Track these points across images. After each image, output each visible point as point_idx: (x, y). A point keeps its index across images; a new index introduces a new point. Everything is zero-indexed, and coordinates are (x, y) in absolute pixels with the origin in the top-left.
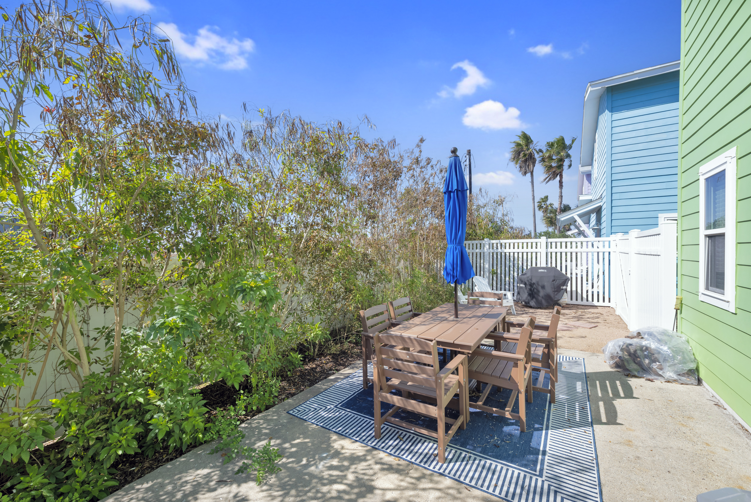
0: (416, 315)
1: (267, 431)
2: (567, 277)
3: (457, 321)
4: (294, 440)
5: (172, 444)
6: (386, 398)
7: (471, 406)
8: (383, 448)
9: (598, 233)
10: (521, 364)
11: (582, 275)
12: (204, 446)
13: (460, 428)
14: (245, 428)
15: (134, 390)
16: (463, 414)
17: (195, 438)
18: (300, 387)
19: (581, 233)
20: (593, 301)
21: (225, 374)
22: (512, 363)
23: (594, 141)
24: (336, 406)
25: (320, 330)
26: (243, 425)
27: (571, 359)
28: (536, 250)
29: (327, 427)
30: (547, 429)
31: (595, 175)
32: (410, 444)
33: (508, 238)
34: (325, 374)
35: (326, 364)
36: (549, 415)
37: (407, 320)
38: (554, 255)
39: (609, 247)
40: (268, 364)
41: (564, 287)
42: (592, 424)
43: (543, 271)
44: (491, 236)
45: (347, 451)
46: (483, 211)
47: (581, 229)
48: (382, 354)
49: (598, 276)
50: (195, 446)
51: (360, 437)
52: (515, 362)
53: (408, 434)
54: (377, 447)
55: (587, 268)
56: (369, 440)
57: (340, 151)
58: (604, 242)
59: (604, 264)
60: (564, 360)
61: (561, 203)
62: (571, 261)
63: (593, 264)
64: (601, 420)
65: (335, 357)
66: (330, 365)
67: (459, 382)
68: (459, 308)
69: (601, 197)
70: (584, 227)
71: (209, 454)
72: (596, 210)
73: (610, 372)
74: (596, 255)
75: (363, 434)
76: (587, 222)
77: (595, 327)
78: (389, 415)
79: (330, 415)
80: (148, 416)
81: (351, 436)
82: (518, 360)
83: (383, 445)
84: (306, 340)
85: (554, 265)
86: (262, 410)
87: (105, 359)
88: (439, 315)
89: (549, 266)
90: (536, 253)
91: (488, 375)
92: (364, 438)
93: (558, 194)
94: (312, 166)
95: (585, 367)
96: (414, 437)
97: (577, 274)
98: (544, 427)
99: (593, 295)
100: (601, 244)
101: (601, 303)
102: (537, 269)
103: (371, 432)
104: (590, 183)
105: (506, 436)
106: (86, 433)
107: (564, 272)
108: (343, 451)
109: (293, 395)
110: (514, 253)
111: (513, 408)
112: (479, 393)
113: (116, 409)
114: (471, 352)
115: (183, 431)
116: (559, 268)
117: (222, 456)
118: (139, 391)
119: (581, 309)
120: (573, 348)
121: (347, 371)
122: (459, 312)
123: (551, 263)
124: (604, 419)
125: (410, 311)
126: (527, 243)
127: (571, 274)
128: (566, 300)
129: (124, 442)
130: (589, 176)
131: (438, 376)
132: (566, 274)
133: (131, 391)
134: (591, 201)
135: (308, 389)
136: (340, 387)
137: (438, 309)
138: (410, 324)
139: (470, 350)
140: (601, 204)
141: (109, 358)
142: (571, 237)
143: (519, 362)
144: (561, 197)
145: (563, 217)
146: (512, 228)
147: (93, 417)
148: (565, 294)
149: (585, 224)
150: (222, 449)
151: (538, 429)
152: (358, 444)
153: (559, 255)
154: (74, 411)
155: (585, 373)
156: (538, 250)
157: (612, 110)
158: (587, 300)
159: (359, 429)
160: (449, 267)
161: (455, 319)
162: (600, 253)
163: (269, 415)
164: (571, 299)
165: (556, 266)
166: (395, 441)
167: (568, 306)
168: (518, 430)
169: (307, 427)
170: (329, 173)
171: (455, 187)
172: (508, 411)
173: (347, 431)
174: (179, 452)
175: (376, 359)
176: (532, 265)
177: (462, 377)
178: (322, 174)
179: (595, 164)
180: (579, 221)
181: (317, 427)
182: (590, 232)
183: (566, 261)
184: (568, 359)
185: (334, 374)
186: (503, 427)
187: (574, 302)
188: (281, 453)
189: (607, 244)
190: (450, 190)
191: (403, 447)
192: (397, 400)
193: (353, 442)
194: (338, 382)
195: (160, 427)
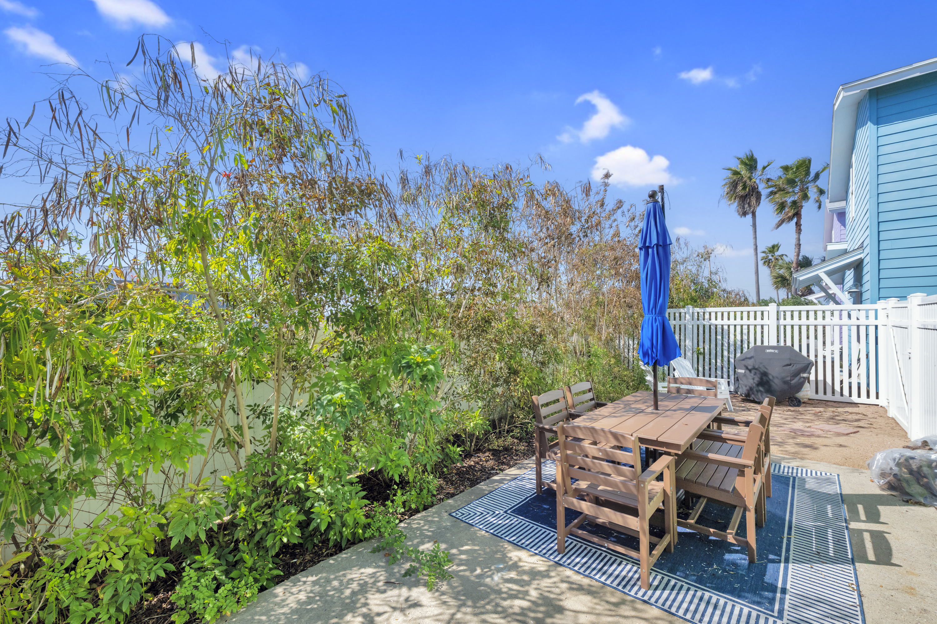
0: (599, 405)
1: (430, 534)
2: (809, 360)
3: (657, 413)
4: (462, 546)
5: (333, 536)
6: (572, 503)
7: (679, 524)
8: (569, 564)
9: (858, 298)
10: (749, 472)
11: (833, 358)
12: (364, 544)
13: (666, 551)
14: (404, 528)
15: (295, 474)
16: (669, 533)
17: (354, 534)
18: (459, 487)
19: (831, 298)
20: (850, 396)
21: (385, 465)
22: (736, 471)
23: (850, 166)
24: (506, 512)
25: (482, 419)
26: (402, 525)
27: (819, 474)
28: (762, 322)
29: (499, 535)
30: (787, 561)
31: (851, 213)
32: (602, 564)
33: (720, 306)
34: (487, 474)
35: (487, 461)
36: (788, 545)
37: (591, 410)
38: (789, 329)
39: (876, 318)
40: (426, 455)
41: (805, 375)
42: (853, 562)
43: (773, 351)
44: (694, 301)
45: (525, 564)
46: (682, 268)
47: (831, 292)
48: (566, 449)
49: (859, 360)
50: (354, 543)
51: (540, 549)
52: (741, 470)
53: (599, 552)
54: (561, 562)
55: (841, 349)
56: (551, 554)
57: (508, 200)
58: (867, 311)
59: (867, 343)
60: (809, 474)
61: (798, 255)
62: (816, 338)
63: (850, 342)
64: (867, 558)
65: (496, 453)
66: (491, 463)
67: (664, 491)
68: (659, 398)
69: (861, 247)
70: (834, 289)
71: (371, 552)
72: (855, 265)
73: (879, 495)
74: (854, 329)
75: (543, 547)
76: (840, 282)
77: (854, 433)
78: (574, 526)
79: (500, 522)
80: (308, 504)
81: (528, 547)
82: (745, 466)
83: (569, 561)
84: (464, 430)
85: (789, 343)
86: (420, 509)
87: (262, 439)
88: (633, 406)
89: (782, 344)
90: (762, 326)
91: (703, 485)
92: (544, 551)
93: (794, 241)
94: (474, 219)
95: (840, 486)
96: (606, 556)
97: (824, 357)
98: (783, 559)
99: (850, 388)
100: (862, 314)
101: (863, 399)
102: (763, 348)
103: (552, 545)
104: (844, 225)
105: (728, 565)
106: (254, 515)
107: (804, 353)
108: (521, 564)
109: (452, 495)
110: (729, 326)
111: (737, 531)
112: (689, 509)
113: (278, 492)
114: (680, 453)
115: (344, 525)
116: (796, 348)
117: (385, 556)
118: (299, 475)
119: (833, 407)
120: (822, 460)
121: (513, 471)
122: (659, 403)
123: (785, 341)
124: (871, 556)
125: (591, 400)
126: (749, 312)
127: (816, 356)
128: (809, 393)
129: (288, 529)
130: (842, 215)
131: (640, 479)
132: (808, 356)
133: (292, 474)
134: (845, 252)
135: (469, 490)
136: (506, 490)
137: (628, 398)
138: (596, 415)
139: (679, 450)
140: (862, 256)
141: (266, 438)
142: (815, 304)
143: (746, 469)
144: (799, 245)
145: (803, 276)
146: (724, 290)
147: (258, 499)
148: (807, 384)
149: (836, 284)
150: (384, 549)
151: (773, 561)
152: (538, 557)
153: (796, 329)
154: (242, 490)
155: (841, 494)
156: (766, 321)
157: (878, 122)
158: (842, 395)
159: (537, 540)
160: (647, 344)
161: (655, 411)
162: (861, 327)
163: (429, 516)
164: (817, 392)
165: (793, 345)
166: (583, 558)
167: (811, 402)
168: (745, 559)
169: (475, 533)
170: (494, 227)
171: (654, 241)
172: (731, 534)
173: (523, 541)
174: (339, 548)
175: (559, 455)
176: (755, 343)
177: (668, 484)
178: (486, 228)
179: (852, 199)
180: (827, 280)
181: (487, 534)
182: (844, 297)
183: (808, 338)
184: (814, 474)
185: (497, 474)
186: (724, 554)
187: (821, 396)
188: (450, 559)
189: (872, 314)
190: (647, 244)
191: (594, 566)
192: (586, 507)
193: (531, 555)
194: (505, 484)
195: (323, 517)
